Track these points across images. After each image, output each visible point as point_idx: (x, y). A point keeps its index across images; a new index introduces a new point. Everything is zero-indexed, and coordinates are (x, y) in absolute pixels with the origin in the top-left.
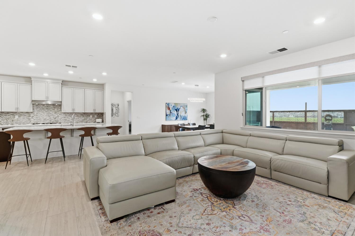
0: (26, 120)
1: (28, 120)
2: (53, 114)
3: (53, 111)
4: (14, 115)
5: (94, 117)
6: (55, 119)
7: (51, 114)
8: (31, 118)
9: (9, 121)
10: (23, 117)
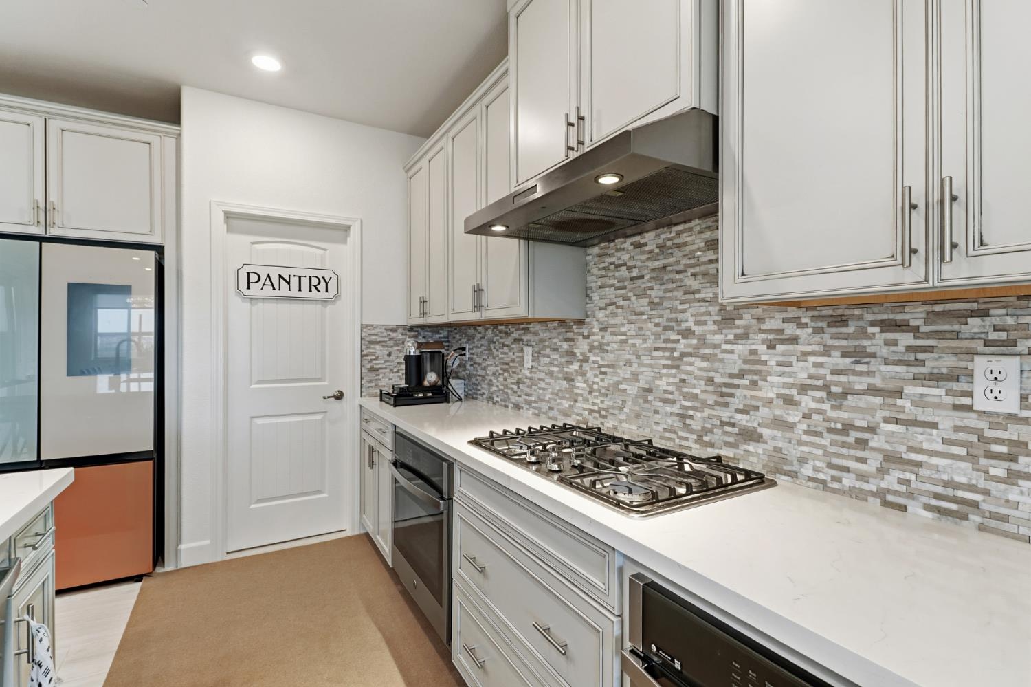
0: (557, 386)
4: (522, 343)
8: (577, 373)
10: (548, 360)
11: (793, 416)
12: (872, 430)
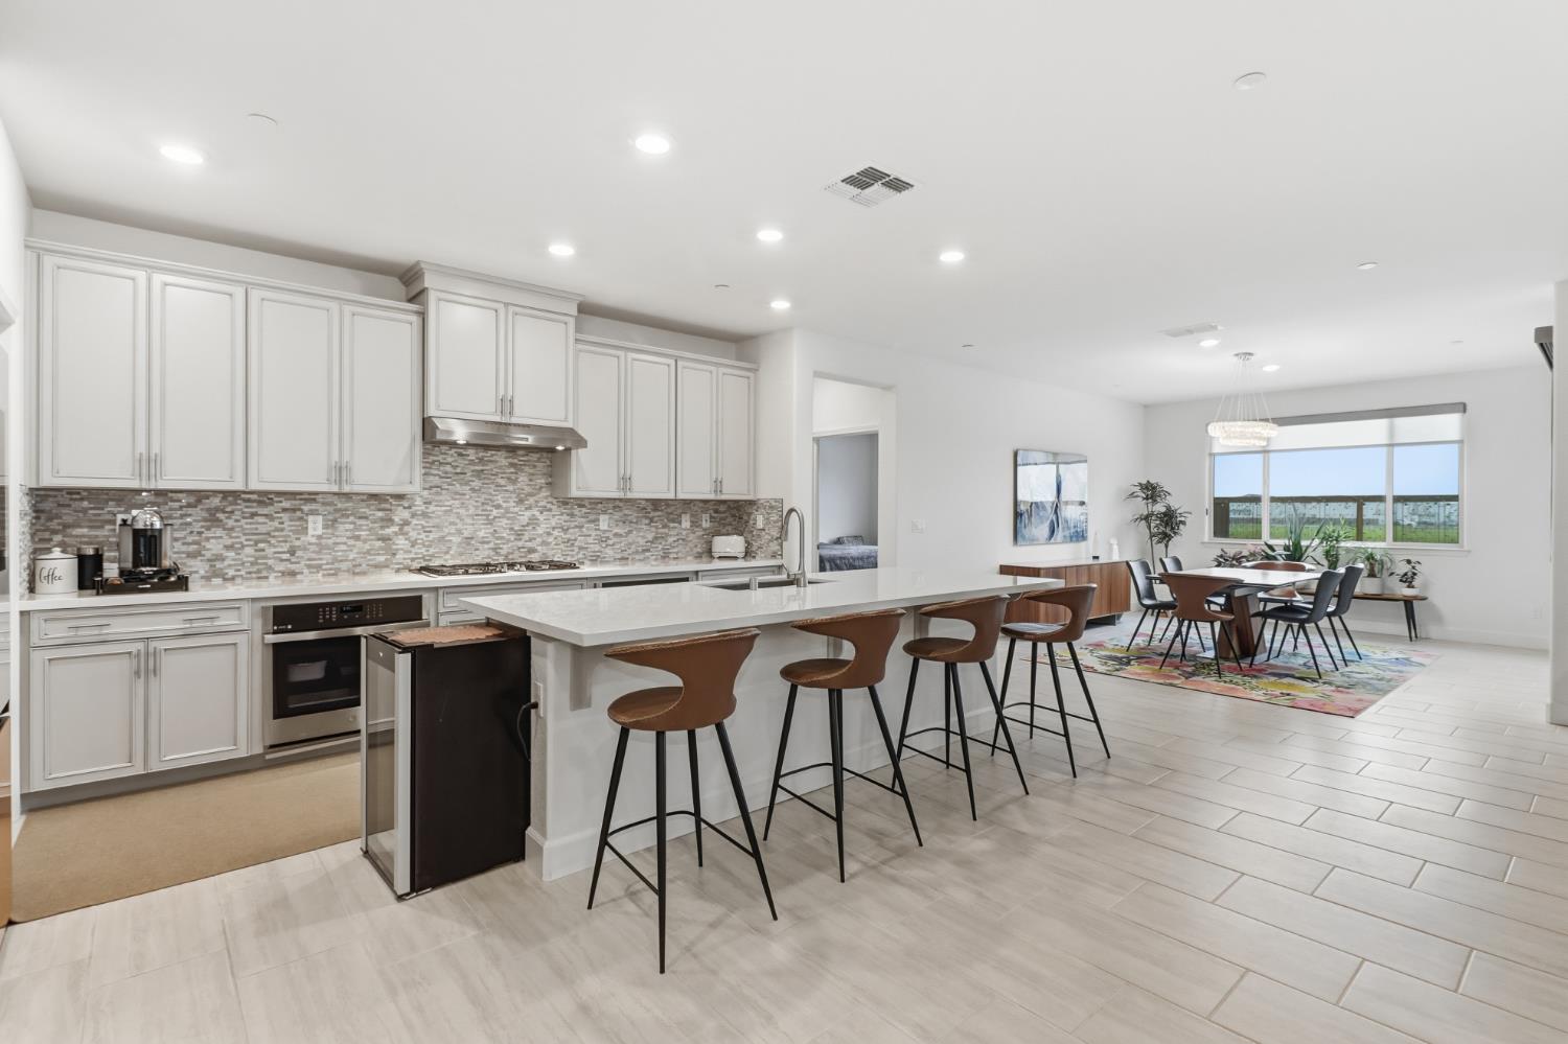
0: (367, 547)
1: (380, 543)
2: (507, 511)
3: (511, 488)
4: (298, 514)
5: (700, 525)
6: (519, 535)
7: (498, 507)
8: (396, 534)
9: (270, 551)
10: (352, 526)
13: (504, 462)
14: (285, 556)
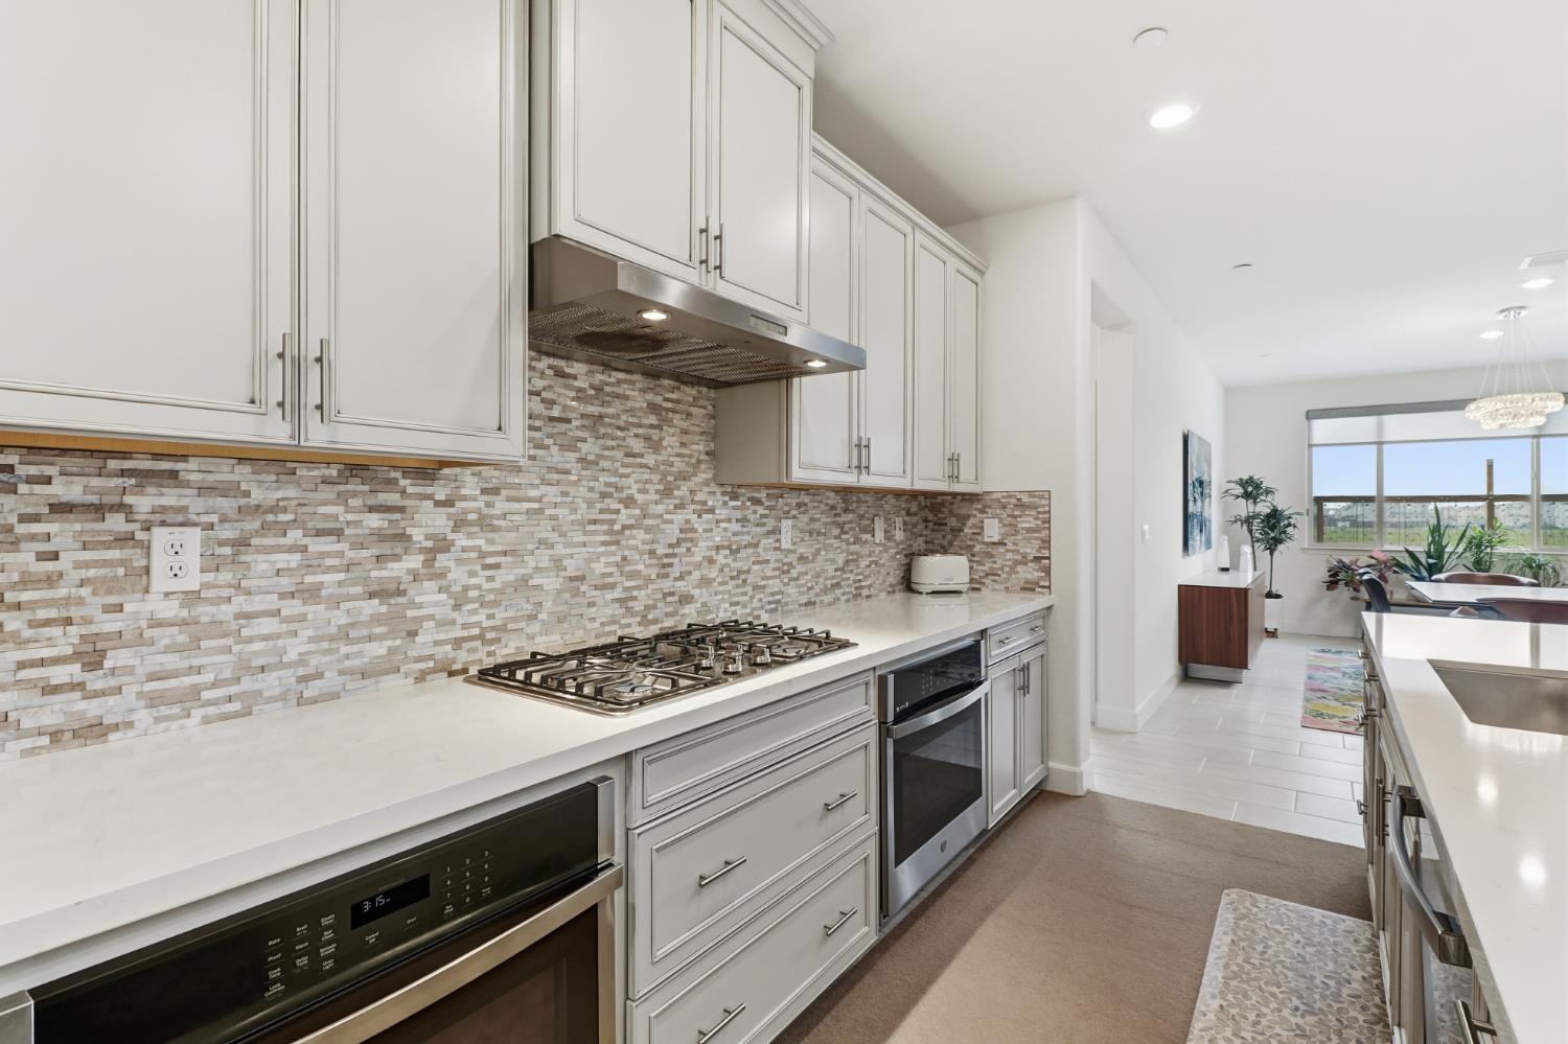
0: (340, 618)
1: (373, 606)
2: (644, 508)
3: (650, 460)
4: (116, 522)
5: (893, 538)
6: (664, 567)
7: (629, 502)
8: (416, 577)
10: (295, 559)
11: (713, 573)
12: (748, 572)
13: (639, 400)
14: (60, 674)
